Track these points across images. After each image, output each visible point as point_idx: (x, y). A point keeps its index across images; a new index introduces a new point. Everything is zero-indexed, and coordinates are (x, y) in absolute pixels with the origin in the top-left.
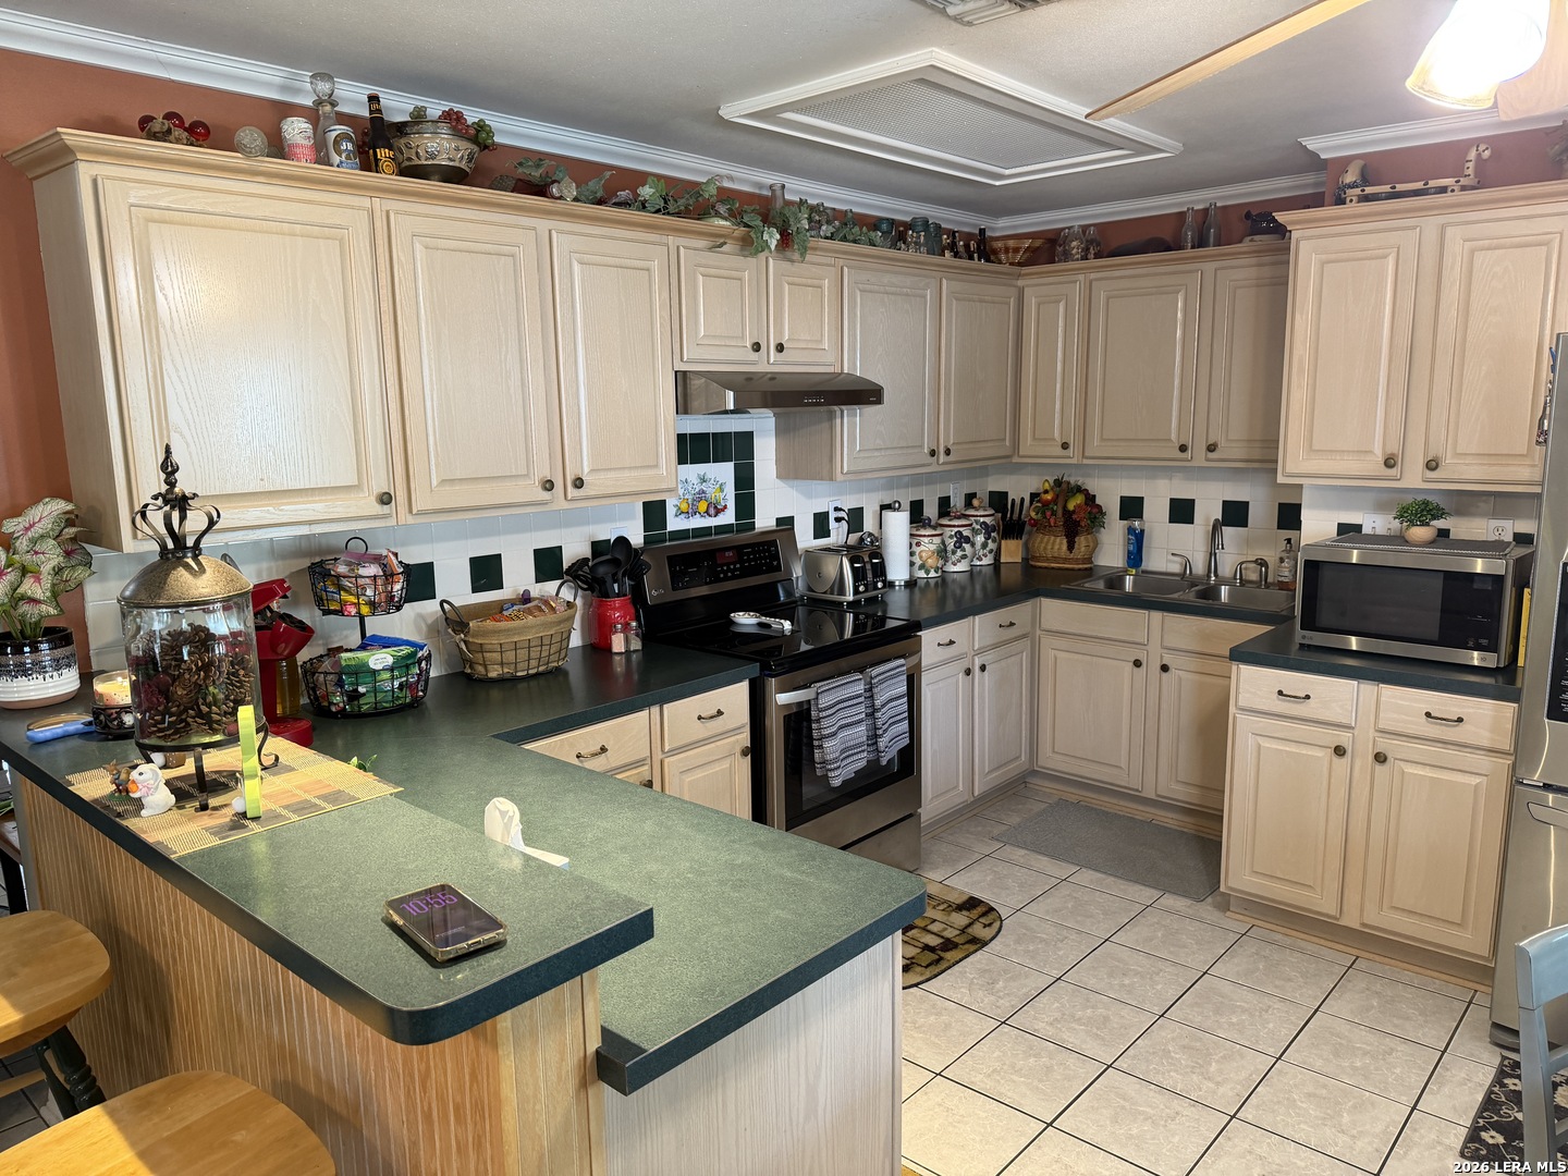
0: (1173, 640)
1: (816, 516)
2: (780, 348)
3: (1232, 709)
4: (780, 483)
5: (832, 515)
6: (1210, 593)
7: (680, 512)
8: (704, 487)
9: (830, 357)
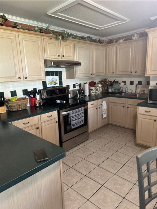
0: (129, 103)
1: (73, 85)
2: (63, 56)
3: (137, 114)
4: (67, 79)
5: (76, 85)
6: (136, 95)
7: (49, 84)
8: (53, 80)
9: (73, 58)
